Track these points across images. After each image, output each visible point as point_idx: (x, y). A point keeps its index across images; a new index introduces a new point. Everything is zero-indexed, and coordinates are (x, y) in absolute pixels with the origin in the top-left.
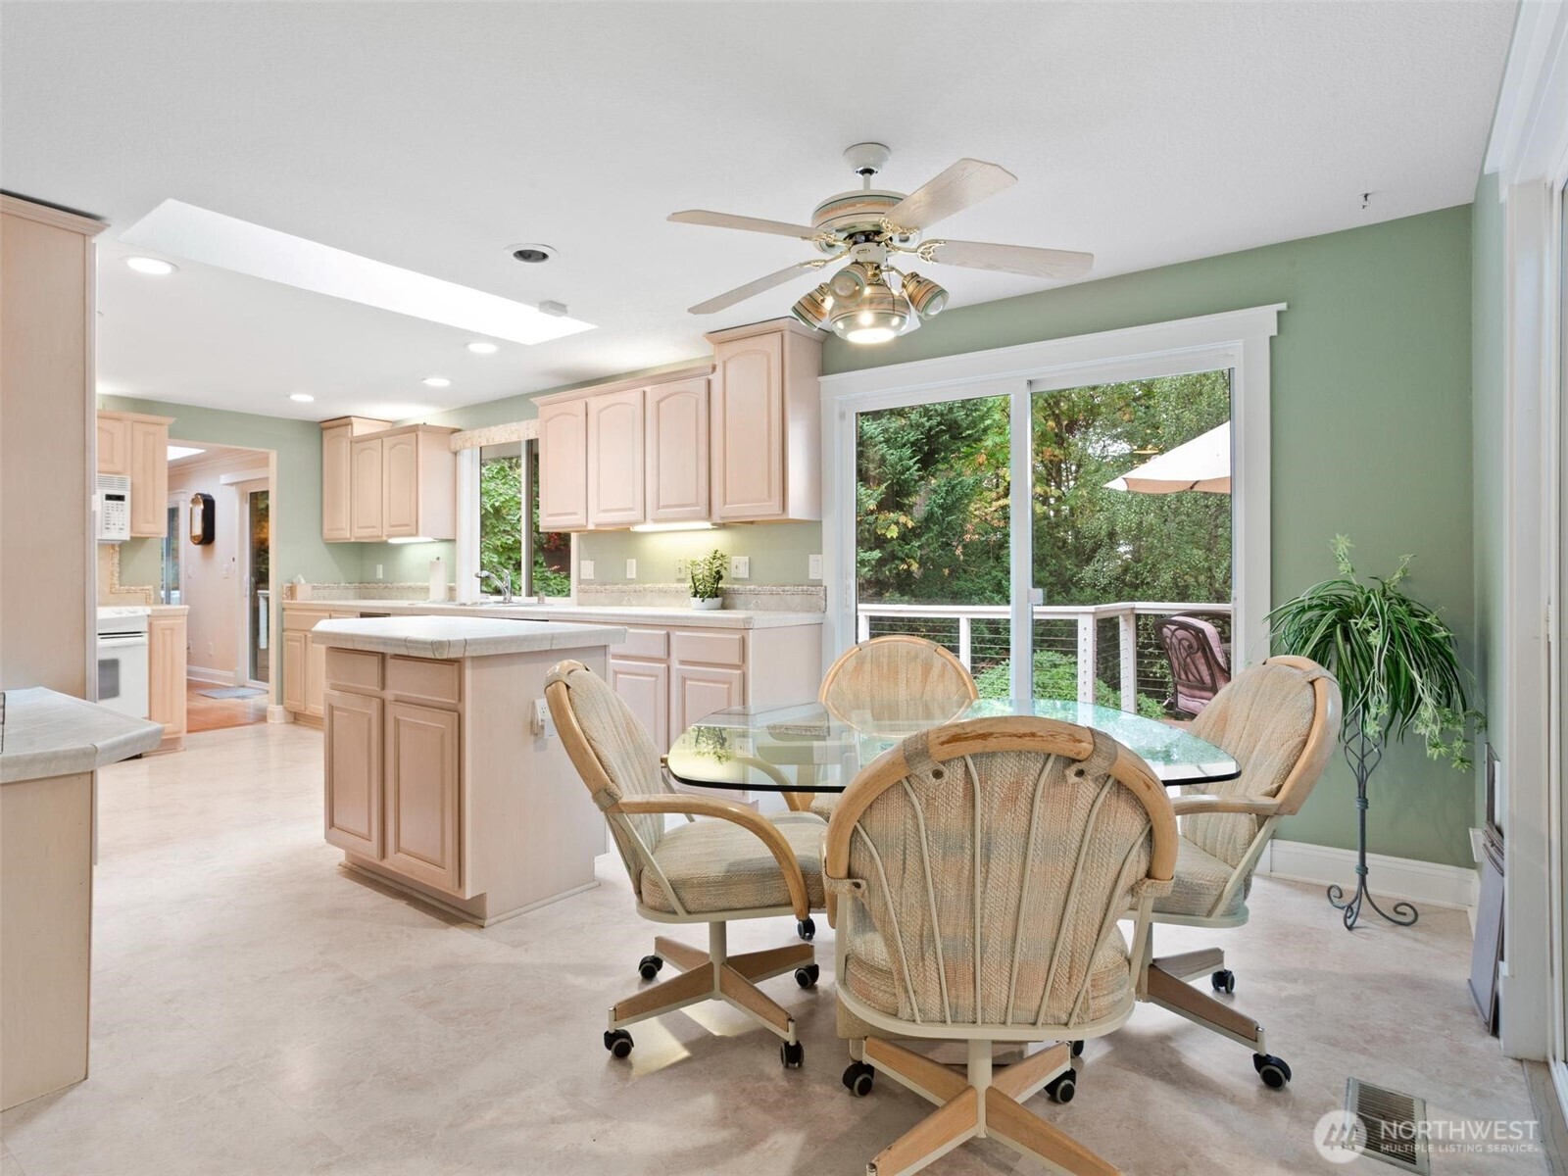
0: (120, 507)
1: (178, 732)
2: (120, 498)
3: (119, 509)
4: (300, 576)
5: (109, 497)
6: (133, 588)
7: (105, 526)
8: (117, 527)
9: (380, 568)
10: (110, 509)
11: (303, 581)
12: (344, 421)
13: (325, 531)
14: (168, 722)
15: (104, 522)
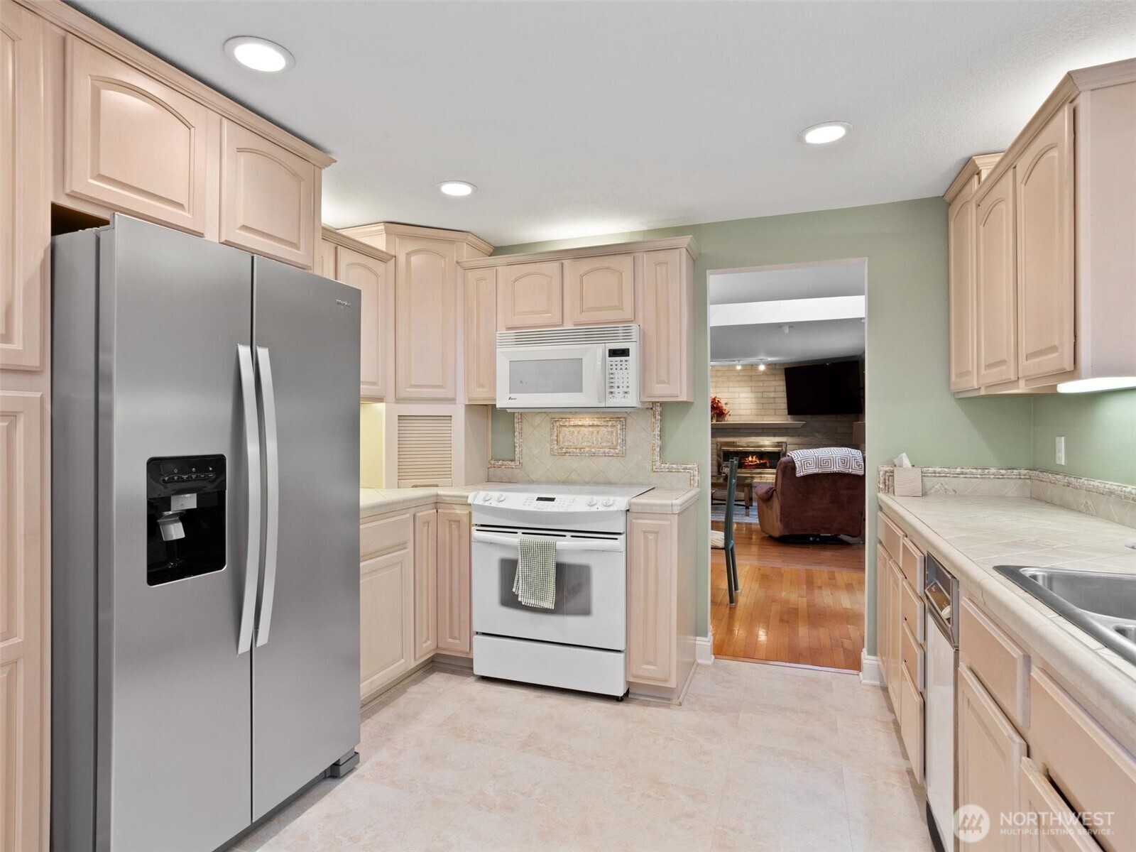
0: (624, 363)
1: (666, 681)
2: (624, 353)
3: (624, 367)
4: (904, 454)
5: (614, 353)
6: (674, 466)
7: (608, 390)
8: (621, 390)
9: (1061, 442)
10: (614, 367)
11: (907, 463)
12: (968, 169)
13: (953, 379)
14: (649, 663)
15: (608, 385)
